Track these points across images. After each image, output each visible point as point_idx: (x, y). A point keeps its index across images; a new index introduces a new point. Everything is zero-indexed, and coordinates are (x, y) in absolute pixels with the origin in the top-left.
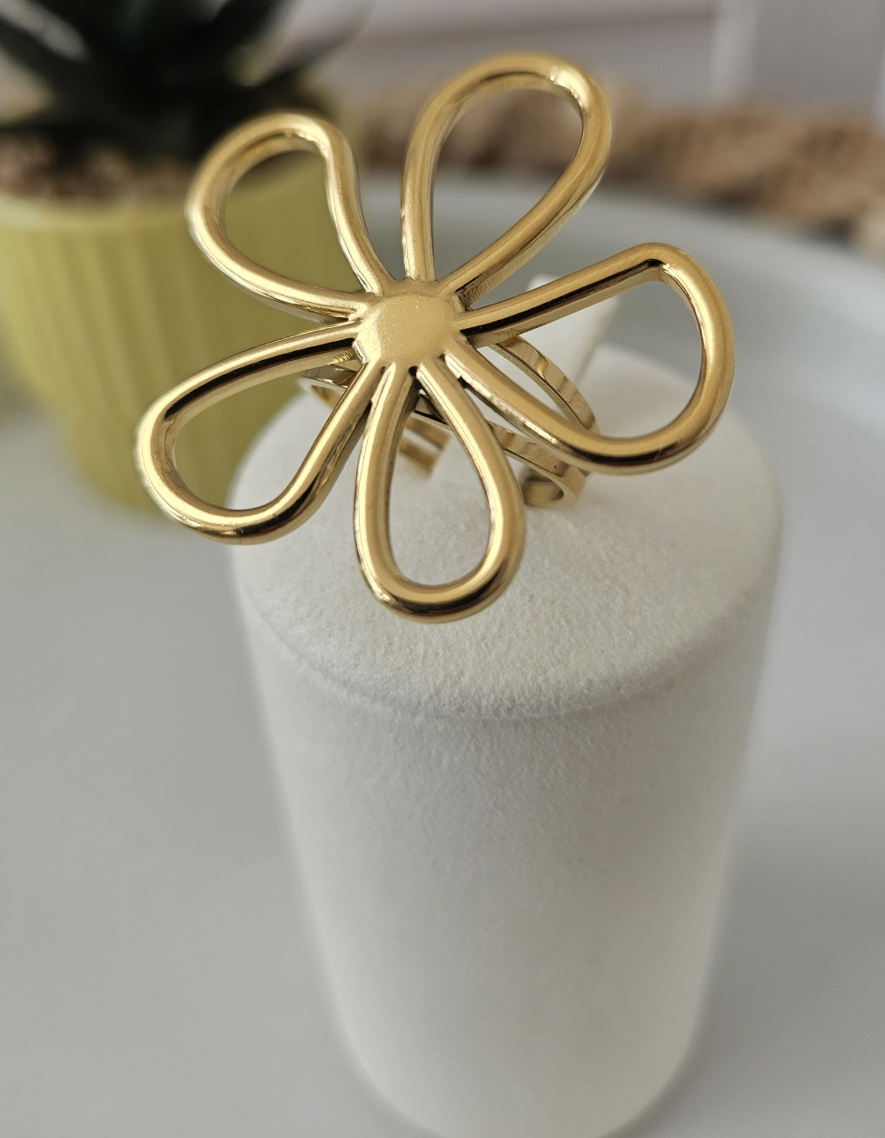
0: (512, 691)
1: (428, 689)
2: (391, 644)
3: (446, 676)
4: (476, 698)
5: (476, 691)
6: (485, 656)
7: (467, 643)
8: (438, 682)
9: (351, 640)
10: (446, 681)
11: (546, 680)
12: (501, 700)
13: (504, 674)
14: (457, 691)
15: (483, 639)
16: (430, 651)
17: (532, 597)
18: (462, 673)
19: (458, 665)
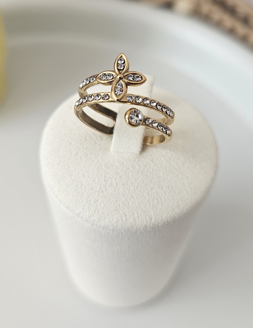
0: (167, 219)
1: (142, 226)
2: (126, 216)
3: (146, 221)
4: (157, 224)
5: (157, 223)
6: (156, 211)
7: (149, 209)
8: (145, 224)
9: (112, 217)
10: (147, 223)
11: (176, 213)
12: (164, 223)
13: (163, 216)
14: (152, 225)
15: (153, 206)
16: (139, 215)
17: (162, 187)
18: (151, 219)
19: (149, 217)
